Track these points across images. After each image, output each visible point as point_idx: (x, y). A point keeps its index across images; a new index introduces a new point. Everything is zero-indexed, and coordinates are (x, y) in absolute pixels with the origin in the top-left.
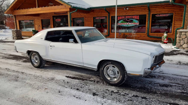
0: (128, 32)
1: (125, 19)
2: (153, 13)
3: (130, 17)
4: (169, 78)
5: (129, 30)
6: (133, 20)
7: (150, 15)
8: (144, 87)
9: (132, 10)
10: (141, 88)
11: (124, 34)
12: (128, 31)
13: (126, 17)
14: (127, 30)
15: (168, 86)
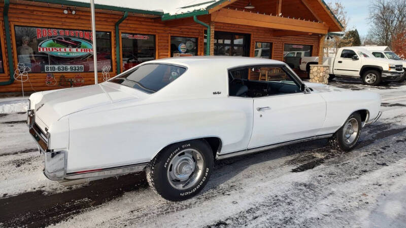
0: (69, 71)
1: (59, 38)
2: (123, 31)
3: (72, 33)
5: (73, 66)
6: (80, 43)
11: (63, 77)
12: (71, 68)
13: (62, 32)
14: (69, 67)
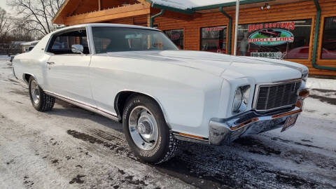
1: (264, 31)
2: (326, 16)
3: (274, 25)
4: (321, 161)
6: (281, 32)
7: (320, 19)
8: (227, 177)
9: (279, 10)
10: (217, 179)
12: (270, 55)
13: (267, 26)
14: (268, 54)
15: (302, 184)
